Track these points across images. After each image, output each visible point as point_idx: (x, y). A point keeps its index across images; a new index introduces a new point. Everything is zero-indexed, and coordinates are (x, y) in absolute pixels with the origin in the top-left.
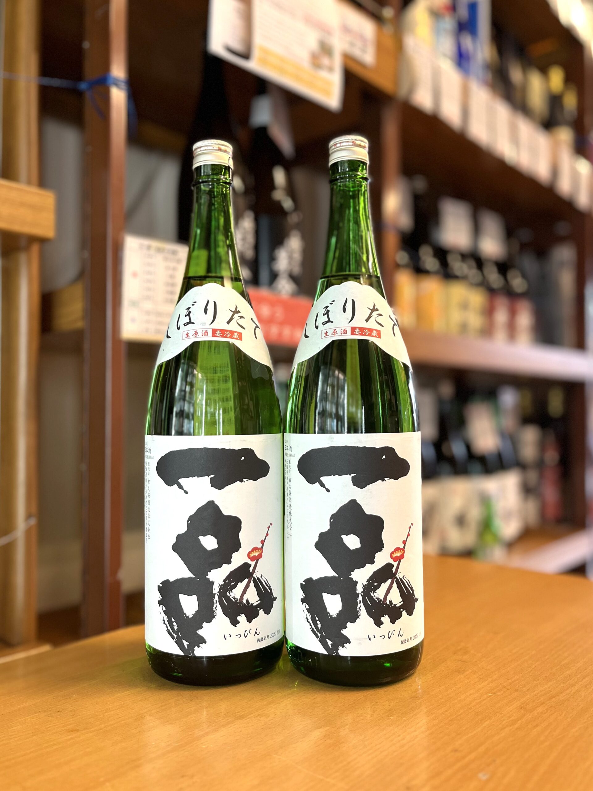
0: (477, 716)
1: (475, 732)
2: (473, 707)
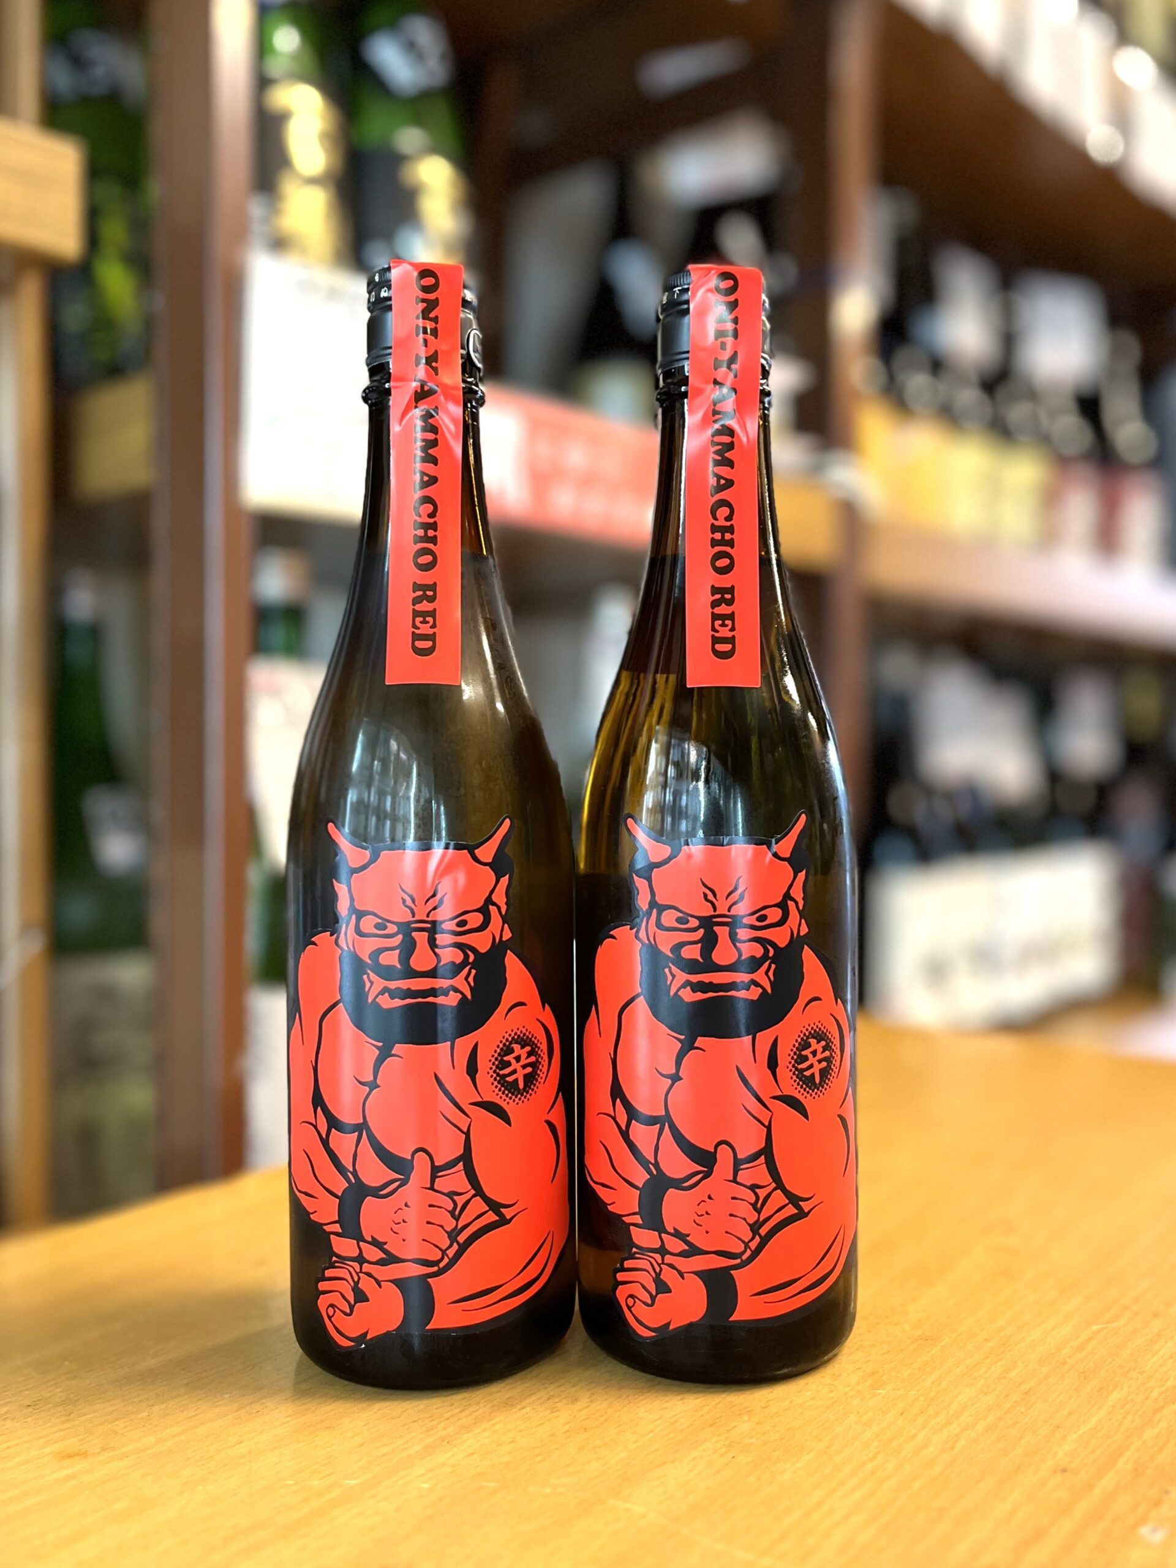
0: (1085, 1378)
1: (1094, 1420)
2: (1070, 1357)
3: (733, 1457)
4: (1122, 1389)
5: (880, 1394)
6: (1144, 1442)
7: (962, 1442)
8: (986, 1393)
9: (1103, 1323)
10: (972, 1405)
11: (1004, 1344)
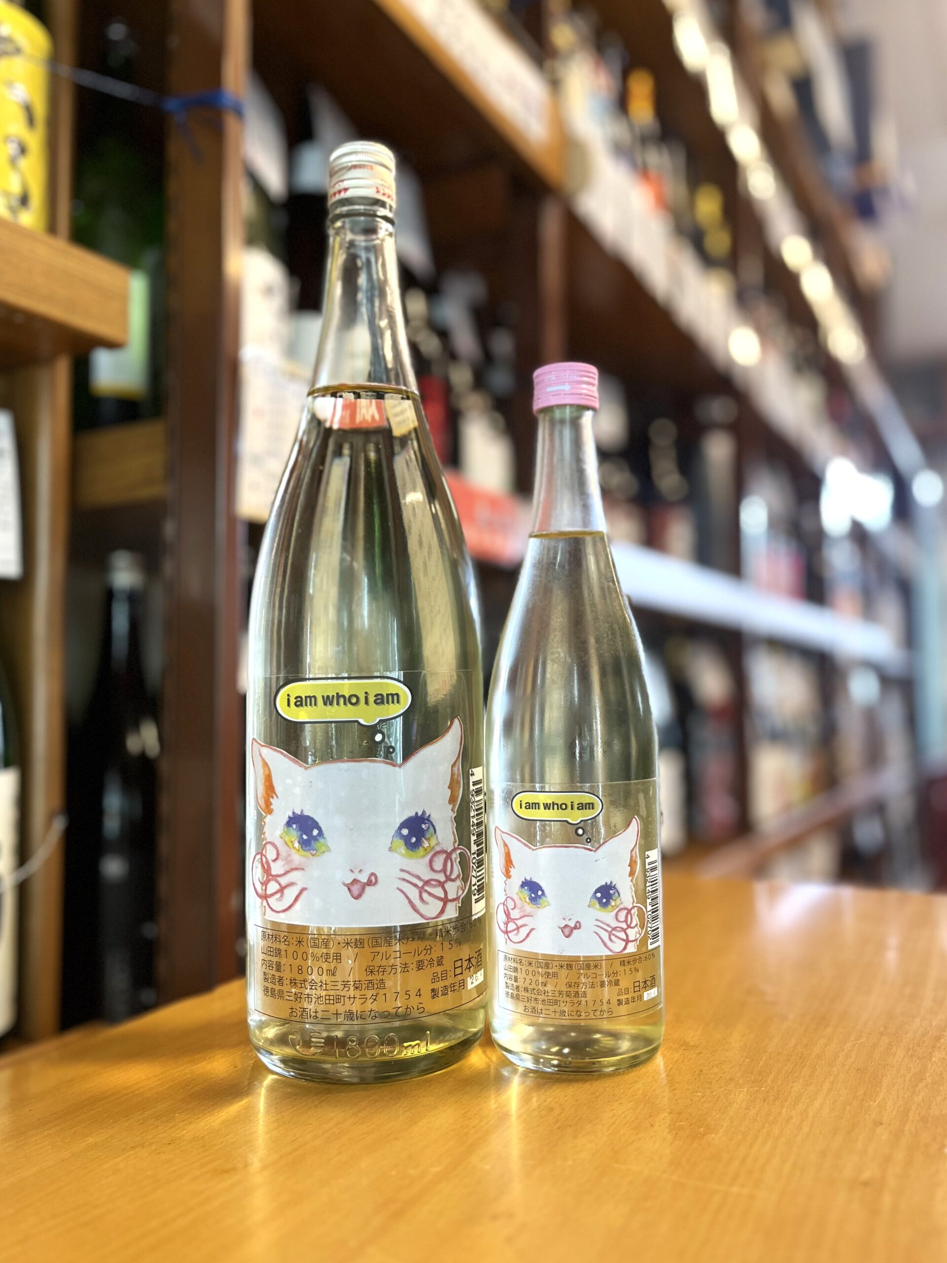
3: (677, 1134)
4: (887, 1076)
5: (744, 1091)
6: (918, 1104)
7: (811, 1114)
8: (808, 1085)
9: (852, 1041)
10: (804, 1093)
11: (801, 1057)
